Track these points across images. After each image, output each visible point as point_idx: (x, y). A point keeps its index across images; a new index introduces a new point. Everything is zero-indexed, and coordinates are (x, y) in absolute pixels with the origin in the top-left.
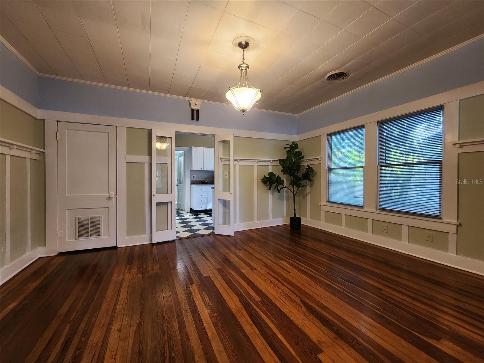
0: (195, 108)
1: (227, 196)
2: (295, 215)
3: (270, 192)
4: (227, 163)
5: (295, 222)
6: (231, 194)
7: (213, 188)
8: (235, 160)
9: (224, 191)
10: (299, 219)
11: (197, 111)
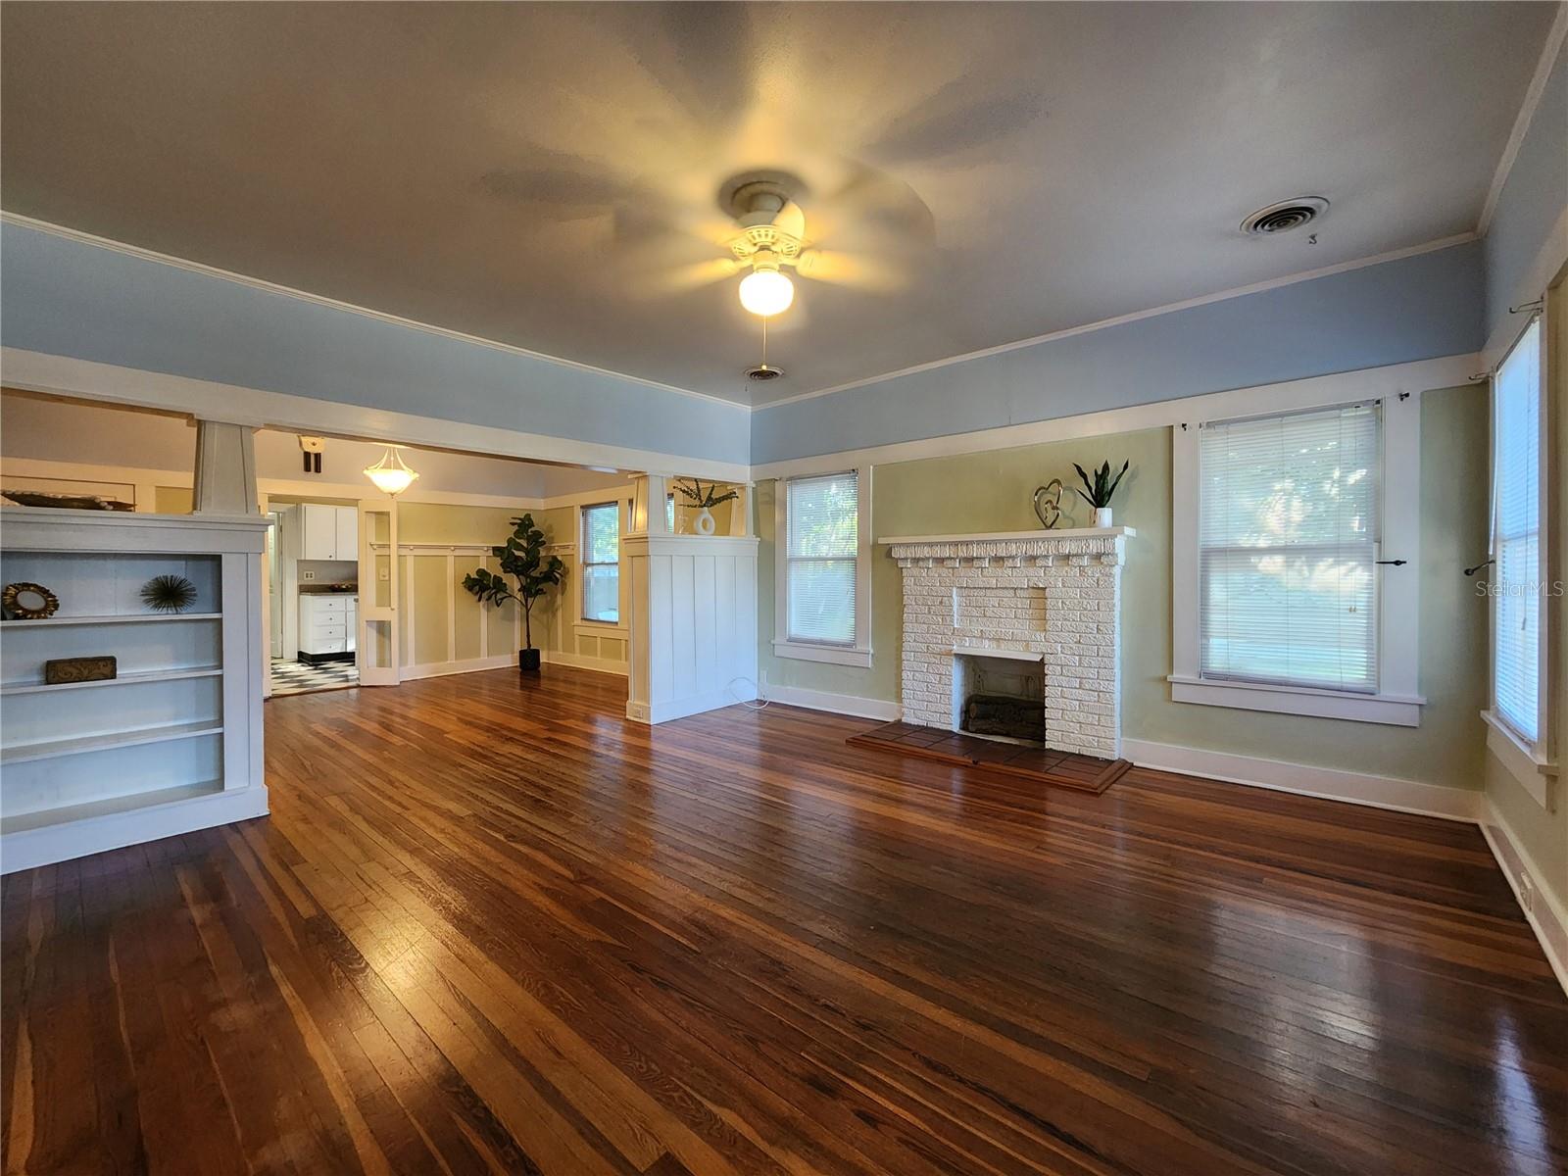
0: (313, 450)
1: (384, 614)
2: (529, 645)
3: (484, 606)
4: (385, 552)
5: (529, 660)
6: (392, 609)
7: (356, 600)
8: (400, 546)
9: (380, 604)
10: (536, 653)
11: (318, 456)
